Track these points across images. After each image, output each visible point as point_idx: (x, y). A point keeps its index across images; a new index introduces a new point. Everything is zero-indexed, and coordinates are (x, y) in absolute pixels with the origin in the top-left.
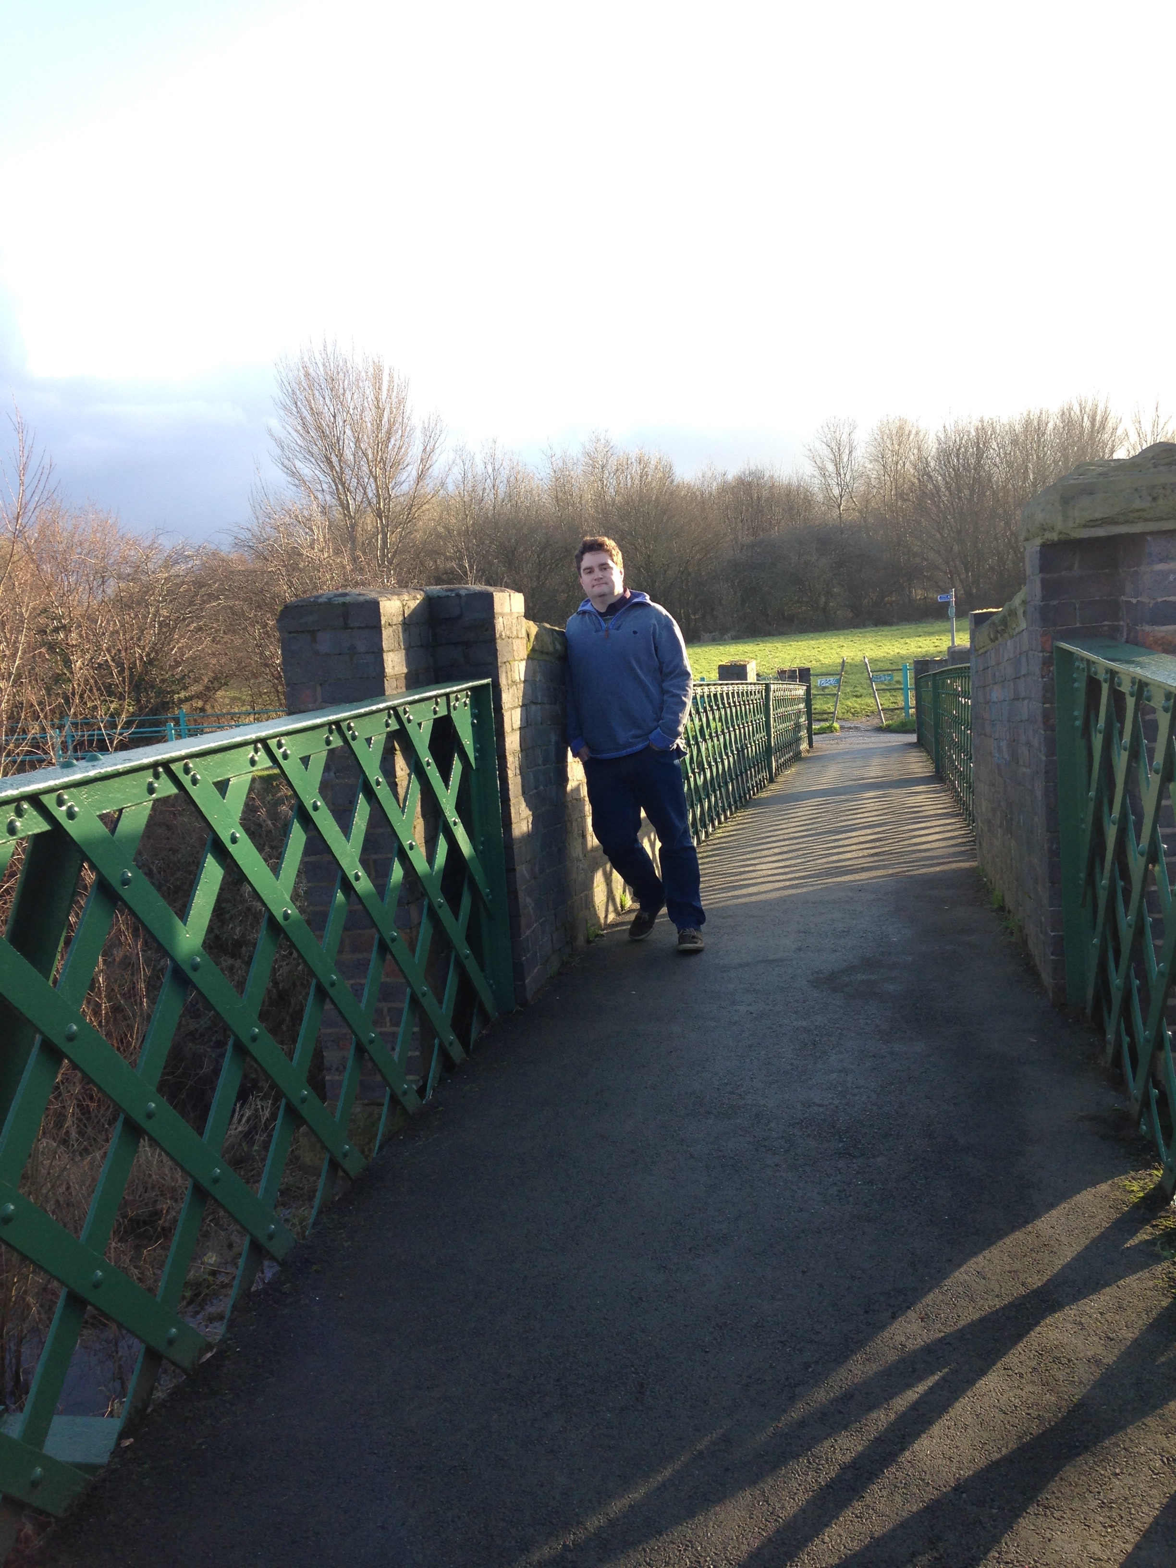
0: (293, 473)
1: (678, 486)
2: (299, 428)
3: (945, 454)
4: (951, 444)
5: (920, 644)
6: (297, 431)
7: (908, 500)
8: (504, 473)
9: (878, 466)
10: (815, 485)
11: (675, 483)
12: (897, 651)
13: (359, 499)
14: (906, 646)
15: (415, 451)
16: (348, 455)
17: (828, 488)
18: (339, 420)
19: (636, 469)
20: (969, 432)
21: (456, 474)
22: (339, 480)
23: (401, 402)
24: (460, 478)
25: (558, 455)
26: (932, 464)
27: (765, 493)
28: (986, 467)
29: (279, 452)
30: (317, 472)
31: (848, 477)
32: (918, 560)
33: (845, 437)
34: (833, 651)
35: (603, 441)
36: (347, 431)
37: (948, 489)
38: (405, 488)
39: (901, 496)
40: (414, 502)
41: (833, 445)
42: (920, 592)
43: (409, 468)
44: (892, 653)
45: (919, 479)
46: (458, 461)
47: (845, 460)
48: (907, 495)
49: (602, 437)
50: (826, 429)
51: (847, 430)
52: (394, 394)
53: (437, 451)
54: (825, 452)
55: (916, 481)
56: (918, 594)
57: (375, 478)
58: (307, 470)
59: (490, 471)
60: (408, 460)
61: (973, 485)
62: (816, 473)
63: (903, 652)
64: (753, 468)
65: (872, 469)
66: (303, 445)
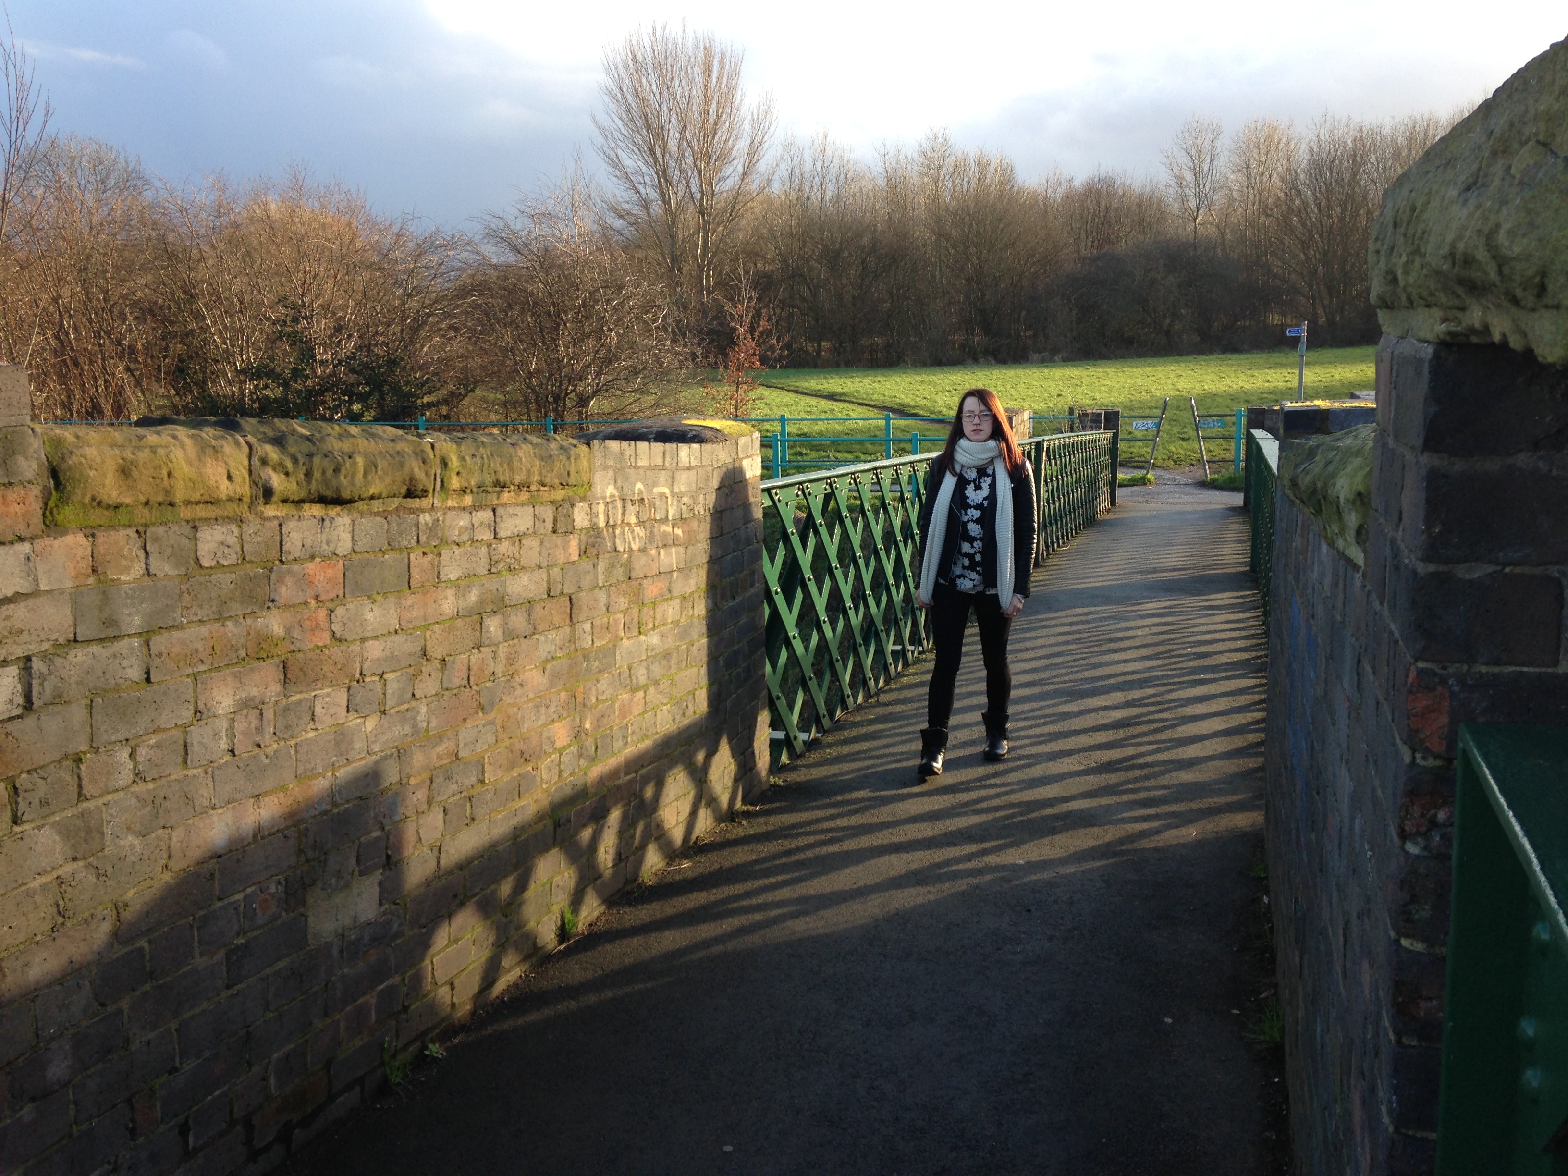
0: (616, 164)
1: (1018, 192)
2: (624, 116)
3: (1317, 166)
4: (1325, 156)
5: (1269, 378)
6: (621, 118)
7: (1272, 216)
8: (833, 171)
9: (1241, 178)
10: (1171, 195)
11: (1015, 188)
12: (1241, 384)
13: (680, 193)
14: (1251, 380)
15: (742, 146)
16: (672, 146)
17: (1183, 200)
18: (664, 107)
19: (973, 171)
20: (1345, 142)
21: (783, 170)
22: (663, 173)
23: (731, 91)
24: (786, 175)
25: (891, 154)
26: (1302, 177)
27: (1115, 204)
28: (1362, 183)
29: (602, 140)
30: (640, 164)
31: (1207, 188)
32: (1278, 282)
33: (1207, 144)
34: (1170, 381)
35: (940, 140)
36: (673, 120)
37: (1318, 206)
38: (729, 183)
39: (1265, 211)
40: (737, 198)
41: (1193, 152)
42: (1277, 317)
43: (735, 162)
44: (1235, 387)
45: (1286, 193)
46: (787, 157)
47: (1206, 169)
48: (1271, 210)
49: (940, 136)
50: (1186, 135)
51: (1210, 136)
52: (725, 81)
53: (766, 146)
54: (1184, 160)
55: (1282, 195)
56: (1275, 319)
57: (700, 172)
58: (631, 162)
59: (819, 169)
60: (734, 153)
61: (1345, 203)
62: (1172, 183)
63: (1248, 386)
64: (1103, 174)
65: (1235, 180)
66: (626, 133)
